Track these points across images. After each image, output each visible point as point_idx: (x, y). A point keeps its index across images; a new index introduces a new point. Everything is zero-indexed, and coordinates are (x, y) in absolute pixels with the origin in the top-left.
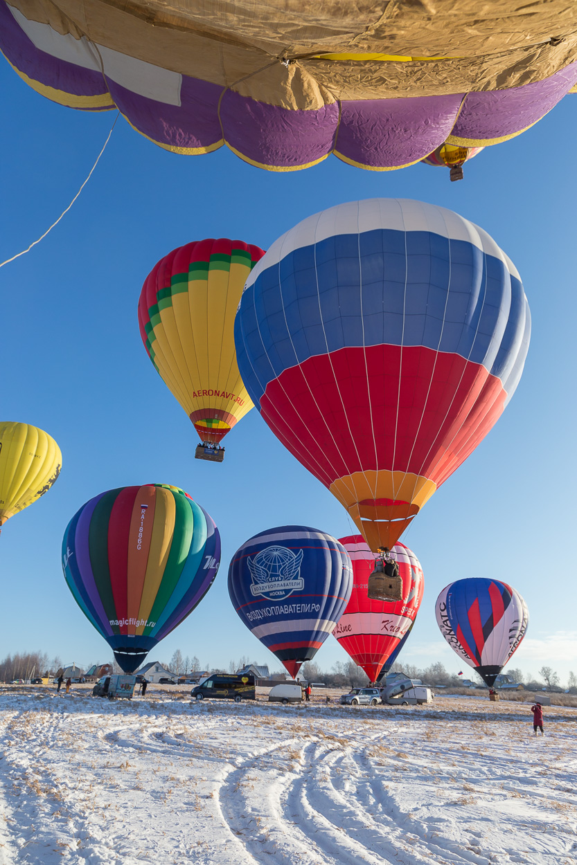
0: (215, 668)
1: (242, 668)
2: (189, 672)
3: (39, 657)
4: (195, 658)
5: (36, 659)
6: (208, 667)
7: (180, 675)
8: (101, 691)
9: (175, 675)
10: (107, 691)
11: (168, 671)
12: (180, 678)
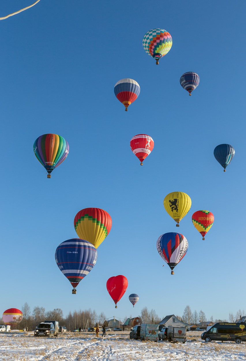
0: (218, 319)
1: (239, 318)
2: (198, 322)
3: (90, 314)
4: (201, 312)
5: (88, 315)
6: (212, 318)
7: (191, 324)
8: (135, 336)
9: (187, 325)
10: (139, 336)
11: (182, 322)
12: (192, 326)
